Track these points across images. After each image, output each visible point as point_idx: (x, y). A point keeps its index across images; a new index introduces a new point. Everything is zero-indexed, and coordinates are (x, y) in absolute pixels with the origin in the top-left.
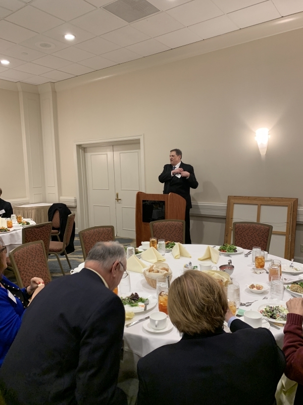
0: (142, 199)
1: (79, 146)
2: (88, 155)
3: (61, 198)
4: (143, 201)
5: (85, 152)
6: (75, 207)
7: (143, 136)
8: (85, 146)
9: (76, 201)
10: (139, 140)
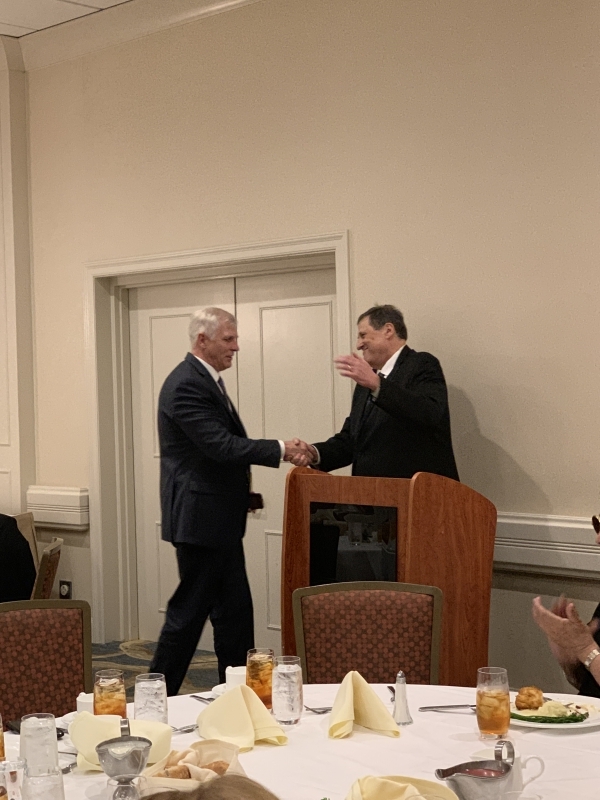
0: (307, 499)
1: (106, 284)
2: (142, 317)
3: (33, 491)
4: (315, 506)
5: (128, 306)
6: (85, 531)
7: (345, 238)
8: (128, 283)
9: (85, 505)
10: (331, 254)
